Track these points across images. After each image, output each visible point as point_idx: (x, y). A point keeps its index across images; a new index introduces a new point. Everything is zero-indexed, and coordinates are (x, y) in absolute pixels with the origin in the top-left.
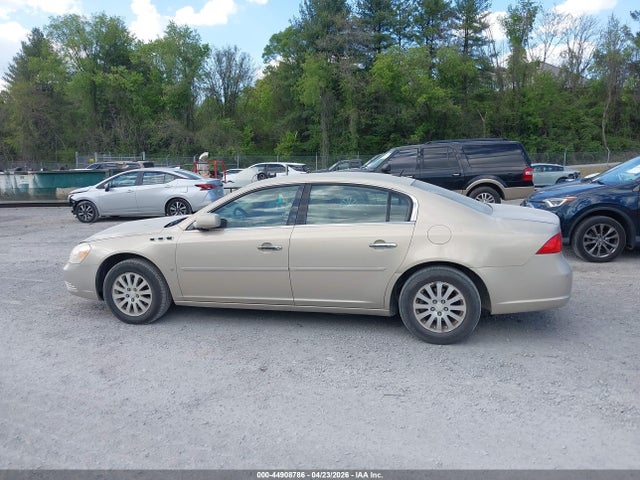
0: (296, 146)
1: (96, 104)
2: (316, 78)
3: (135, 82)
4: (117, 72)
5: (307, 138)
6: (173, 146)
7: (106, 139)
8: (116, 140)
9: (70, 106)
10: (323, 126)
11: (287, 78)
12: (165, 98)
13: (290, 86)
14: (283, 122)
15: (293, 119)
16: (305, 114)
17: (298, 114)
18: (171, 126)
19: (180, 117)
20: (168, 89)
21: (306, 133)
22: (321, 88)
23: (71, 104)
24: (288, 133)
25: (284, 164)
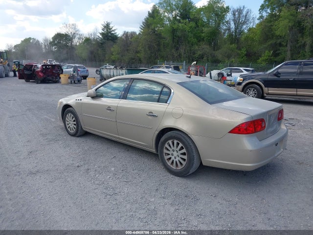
0: (271, 59)
1: (174, 38)
2: (288, 20)
3: (191, 27)
4: (183, 23)
5: (278, 55)
6: (205, 58)
7: (176, 55)
8: (180, 55)
9: (164, 39)
10: (289, 48)
11: (271, 21)
12: (203, 35)
13: (271, 26)
14: (265, 46)
15: (271, 44)
16: (279, 41)
17: (275, 42)
18: (204, 48)
19: (210, 44)
20: (205, 29)
21: (278, 52)
22: (289, 26)
23: (165, 38)
24: (267, 52)
25: (241, 68)
